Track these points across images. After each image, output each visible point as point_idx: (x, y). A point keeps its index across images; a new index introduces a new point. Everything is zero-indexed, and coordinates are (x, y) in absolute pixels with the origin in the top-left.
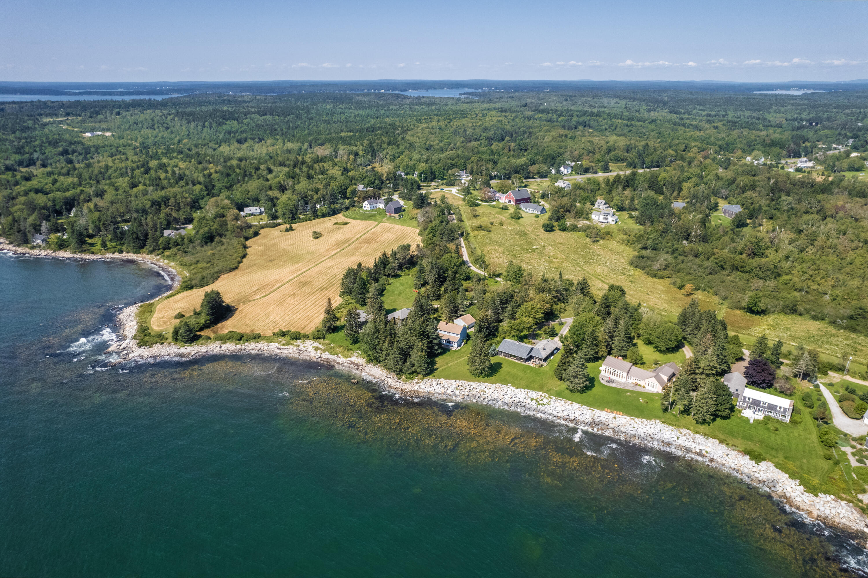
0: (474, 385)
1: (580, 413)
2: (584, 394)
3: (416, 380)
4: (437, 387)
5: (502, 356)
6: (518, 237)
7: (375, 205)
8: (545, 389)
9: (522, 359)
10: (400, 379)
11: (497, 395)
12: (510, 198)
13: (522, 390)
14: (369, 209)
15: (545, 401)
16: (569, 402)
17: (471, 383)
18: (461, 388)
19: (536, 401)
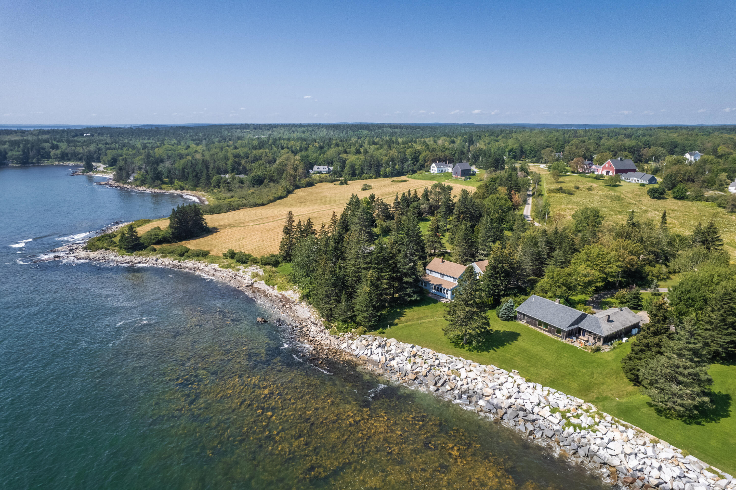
0: (443, 358)
1: (677, 472)
2: (695, 427)
3: (350, 334)
4: (376, 352)
5: (523, 323)
6: (609, 200)
7: (443, 169)
8: (593, 396)
9: (559, 331)
10: (327, 328)
11: (480, 386)
12: (608, 168)
13: (539, 386)
14: (436, 172)
15: (585, 421)
16: (648, 437)
17: (440, 355)
18: (418, 360)
19: (564, 416)
